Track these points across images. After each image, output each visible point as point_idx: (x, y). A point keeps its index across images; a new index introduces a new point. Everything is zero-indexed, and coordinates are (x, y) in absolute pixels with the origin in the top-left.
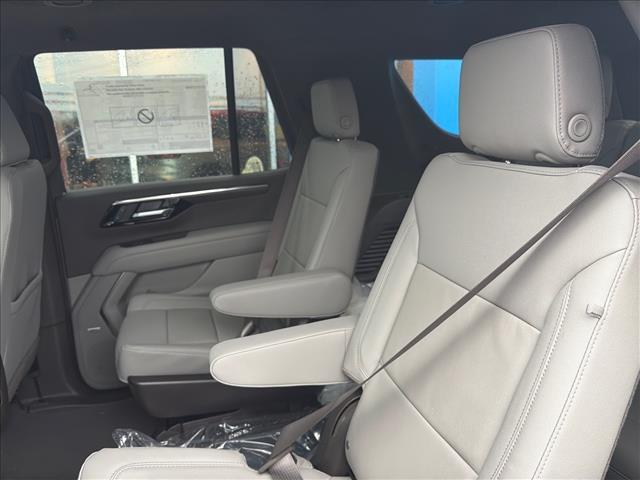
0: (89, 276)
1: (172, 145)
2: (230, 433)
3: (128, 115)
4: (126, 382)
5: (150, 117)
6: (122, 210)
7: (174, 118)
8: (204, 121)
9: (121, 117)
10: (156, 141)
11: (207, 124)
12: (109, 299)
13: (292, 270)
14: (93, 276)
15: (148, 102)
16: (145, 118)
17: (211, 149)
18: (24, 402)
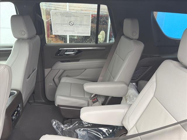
0: (51, 69)
1: (78, 33)
2: (85, 125)
3: (66, 23)
4: (57, 106)
5: (73, 24)
6: (62, 51)
7: (80, 25)
8: (89, 26)
9: (64, 23)
10: (74, 31)
11: (89, 27)
12: (56, 77)
13: (109, 81)
14: (52, 69)
15: (72, 19)
16: (71, 24)
17: (90, 35)
18: (30, 101)
